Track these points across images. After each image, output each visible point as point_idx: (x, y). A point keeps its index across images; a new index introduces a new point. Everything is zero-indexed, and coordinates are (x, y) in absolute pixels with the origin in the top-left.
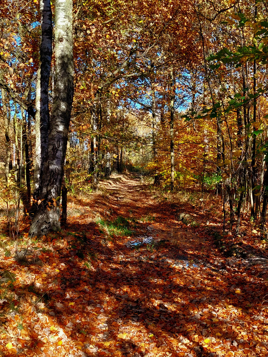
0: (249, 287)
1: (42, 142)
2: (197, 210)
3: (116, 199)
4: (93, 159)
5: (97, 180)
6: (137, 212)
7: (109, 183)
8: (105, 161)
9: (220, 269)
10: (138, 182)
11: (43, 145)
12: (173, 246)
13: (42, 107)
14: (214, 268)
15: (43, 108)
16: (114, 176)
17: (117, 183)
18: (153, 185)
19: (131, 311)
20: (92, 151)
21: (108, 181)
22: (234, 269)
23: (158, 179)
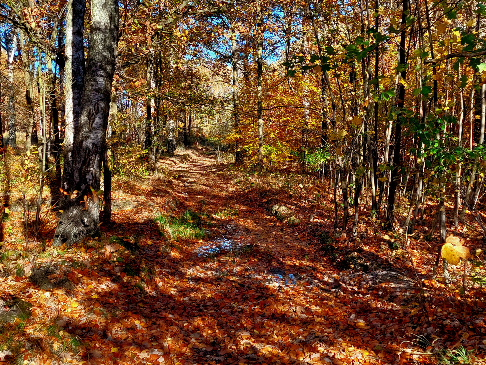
0: (376, 316)
1: (74, 106)
2: (295, 200)
3: (182, 184)
4: (150, 129)
5: (156, 157)
6: (212, 203)
7: (173, 161)
8: (167, 132)
9: (333, 288)
10: (212, 160)
11: (76, 110)
12: (263, 253)
13: (75, 54)
14: (323, 287)
15: (76, 56)
16: (180, 151)
17: (185, 161)
18: (234, 164)
19: (205, 359)
20: (149, 117)
21: (171, 159)
22: (352, 289)
23: (240, 156)
